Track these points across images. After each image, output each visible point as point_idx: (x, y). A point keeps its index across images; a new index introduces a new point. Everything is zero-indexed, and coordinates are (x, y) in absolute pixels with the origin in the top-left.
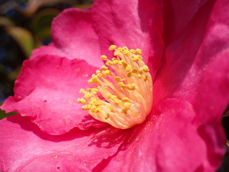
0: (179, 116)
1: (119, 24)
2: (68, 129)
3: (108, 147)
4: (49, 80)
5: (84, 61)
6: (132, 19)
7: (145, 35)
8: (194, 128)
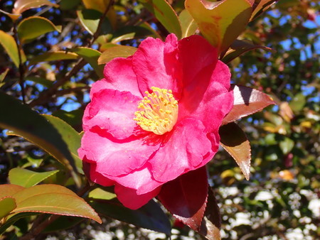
0: (196, 128)
1: (151, 69)
3: (154, 145)
4: (108, 105)
5: (129, 92)
6: (160, 66)
7: (169, 77)
8: (205, 134)
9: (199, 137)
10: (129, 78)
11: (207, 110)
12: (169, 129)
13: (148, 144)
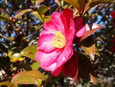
1: (58, 23)
4: (45, 40)
13: (57, 52)
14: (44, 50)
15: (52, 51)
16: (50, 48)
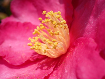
0: (87, 47)
2: (24, 61)
3: (47, 69)
4: (12, 35)
5: (29, 23)
8: (97, 53)
9: (90, 57)
10: (31, 12)
11: (98, 25)
12: (64, 51)
13: (41, 68)
14: (5, 57)
15: (28, 63)
16: (23, 55)
